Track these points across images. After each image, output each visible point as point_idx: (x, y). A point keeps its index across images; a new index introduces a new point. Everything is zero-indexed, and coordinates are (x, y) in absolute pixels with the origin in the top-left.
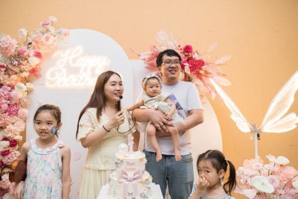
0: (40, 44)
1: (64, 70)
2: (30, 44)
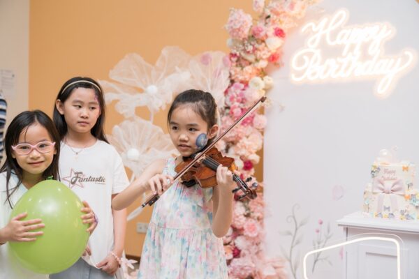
0: (282, 15)
1: (318, 53)
2: (268, 17)
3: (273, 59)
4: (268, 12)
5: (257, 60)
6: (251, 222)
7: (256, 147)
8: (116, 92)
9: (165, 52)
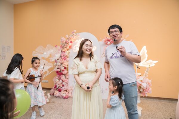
0: (72, 39)
3: (70, 47)
4: (69, 38)
5: (67, 47)
6: (66, 79)
7: (67, 64)
8: (37, 54)
9: (48, 45)
